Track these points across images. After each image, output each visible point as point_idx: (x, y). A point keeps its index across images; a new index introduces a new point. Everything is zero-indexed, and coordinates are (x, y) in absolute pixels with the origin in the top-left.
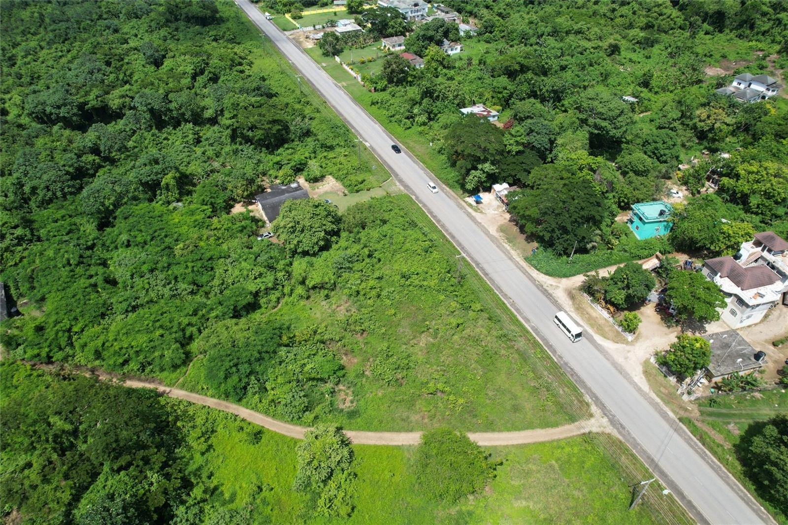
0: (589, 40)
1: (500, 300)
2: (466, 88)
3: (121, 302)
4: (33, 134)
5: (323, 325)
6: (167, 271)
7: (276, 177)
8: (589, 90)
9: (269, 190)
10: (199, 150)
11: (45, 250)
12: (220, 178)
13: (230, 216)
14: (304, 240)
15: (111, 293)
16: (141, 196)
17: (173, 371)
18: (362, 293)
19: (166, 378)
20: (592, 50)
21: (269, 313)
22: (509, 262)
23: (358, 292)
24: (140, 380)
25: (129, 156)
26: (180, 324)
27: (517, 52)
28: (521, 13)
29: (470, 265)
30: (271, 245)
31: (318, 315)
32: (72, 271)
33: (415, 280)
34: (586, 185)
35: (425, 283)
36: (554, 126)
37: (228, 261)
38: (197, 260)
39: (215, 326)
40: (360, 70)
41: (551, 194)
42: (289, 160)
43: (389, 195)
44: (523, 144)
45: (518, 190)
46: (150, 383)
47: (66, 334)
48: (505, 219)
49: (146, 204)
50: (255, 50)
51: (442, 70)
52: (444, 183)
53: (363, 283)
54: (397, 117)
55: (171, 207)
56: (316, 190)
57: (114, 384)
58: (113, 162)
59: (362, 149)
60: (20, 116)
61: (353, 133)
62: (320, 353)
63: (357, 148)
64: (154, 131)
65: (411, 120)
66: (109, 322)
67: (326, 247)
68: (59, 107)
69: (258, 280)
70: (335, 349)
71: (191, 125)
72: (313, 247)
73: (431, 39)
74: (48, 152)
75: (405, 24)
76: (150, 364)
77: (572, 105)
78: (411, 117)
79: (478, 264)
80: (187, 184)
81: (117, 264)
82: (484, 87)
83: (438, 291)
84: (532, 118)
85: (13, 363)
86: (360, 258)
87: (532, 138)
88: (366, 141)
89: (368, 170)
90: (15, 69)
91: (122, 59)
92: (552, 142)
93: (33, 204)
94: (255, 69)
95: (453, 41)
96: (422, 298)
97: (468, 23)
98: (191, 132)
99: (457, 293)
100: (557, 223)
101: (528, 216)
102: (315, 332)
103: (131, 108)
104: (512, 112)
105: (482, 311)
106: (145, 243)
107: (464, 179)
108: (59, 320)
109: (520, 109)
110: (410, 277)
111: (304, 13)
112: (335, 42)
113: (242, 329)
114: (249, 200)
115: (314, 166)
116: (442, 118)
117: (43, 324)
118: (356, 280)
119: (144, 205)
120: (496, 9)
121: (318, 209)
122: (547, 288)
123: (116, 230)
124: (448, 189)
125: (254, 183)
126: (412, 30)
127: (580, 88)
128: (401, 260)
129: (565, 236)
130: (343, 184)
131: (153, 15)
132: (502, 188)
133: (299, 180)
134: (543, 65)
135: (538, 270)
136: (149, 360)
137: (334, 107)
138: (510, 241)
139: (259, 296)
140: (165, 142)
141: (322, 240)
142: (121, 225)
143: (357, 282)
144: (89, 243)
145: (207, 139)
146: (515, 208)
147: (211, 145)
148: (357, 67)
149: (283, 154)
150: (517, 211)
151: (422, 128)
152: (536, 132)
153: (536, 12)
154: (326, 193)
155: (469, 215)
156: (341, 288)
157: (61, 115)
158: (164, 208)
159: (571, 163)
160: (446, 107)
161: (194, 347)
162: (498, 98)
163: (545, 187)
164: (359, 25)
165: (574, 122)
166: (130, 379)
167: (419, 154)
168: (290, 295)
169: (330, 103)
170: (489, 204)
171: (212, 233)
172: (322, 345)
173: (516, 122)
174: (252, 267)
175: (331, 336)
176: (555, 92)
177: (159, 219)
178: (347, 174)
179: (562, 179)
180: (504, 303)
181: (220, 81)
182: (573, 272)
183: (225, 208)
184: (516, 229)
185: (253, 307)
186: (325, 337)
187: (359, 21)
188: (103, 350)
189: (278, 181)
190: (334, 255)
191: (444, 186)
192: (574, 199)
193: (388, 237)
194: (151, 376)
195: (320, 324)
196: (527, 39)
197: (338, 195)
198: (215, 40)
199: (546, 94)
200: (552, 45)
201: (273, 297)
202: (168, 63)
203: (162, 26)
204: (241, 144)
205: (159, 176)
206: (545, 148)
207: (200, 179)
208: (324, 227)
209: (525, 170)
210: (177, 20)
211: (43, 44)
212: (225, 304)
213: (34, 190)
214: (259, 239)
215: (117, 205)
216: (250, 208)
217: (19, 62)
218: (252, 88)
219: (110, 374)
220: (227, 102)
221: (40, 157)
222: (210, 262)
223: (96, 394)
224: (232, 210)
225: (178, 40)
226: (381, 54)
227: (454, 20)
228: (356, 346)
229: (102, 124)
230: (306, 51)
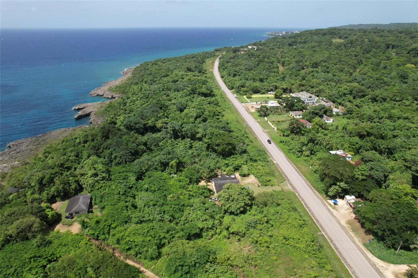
0: (413, 123)
1: (345, 267)
2: (334, 141)
3: (136, 218)
4: (123, 134)
5: (234, 256)
6: (161, 207)
7: (224, 171)
8: (413, 150)
9: (220, 177)
10: (190, 152)
11: (111, 185)
12: (197, 166)
13: (198, 185)
14: (233, 206)
15: (133, 212)
16: (159, 168)
17: (150, 261)
18: (259, 243)
19: (146, 264)
20: (415, 129)
21: (206, 242)
22: (352, 244)
23: (257, 242)
24: (133, 261)
25: (159, 149)
26: (160, 236)
27: (366, 126)
28: (369, 106)
29: (326, 240)
30: (215, 205)
31: (232, 250)
32: (120, 197)
33: (291, 242)
34: (410, 206)
35: (297, 245)
36: (388, 167)
37: (191, 208)
38: (176, 205)
39: (177, 241)
40: (277, 125)
41: (383, 207)
42: (233, 163)
43: (283, 190)
44: (366, 176)
45: (361, 201)
46: (137, 264)
47: (108, 227)
48: (352, 217)
49: (160, 172)
50: (226, 110)
51: (321, 130)
52: (316, 189)
53: (261, 237)
54: (293, 150)
55: (171, 176)
56: (244, 181)
57: (121, 259)
58: (151, 150)
59: (272, 163)
60: (121, 125)
61: (268, 155)
62: (229, 272)
63: (269, 163)
64: (173, 140)
65: (301, 153)
66: (128, 226)
67: (243, 212)
68: (136, 124)
69: (204, 222)
70: (238, 272)
71: (189, 139)
72: (237, 211)
73: (317, 114)
74: (126, 142)
75: (303, 106)
76: (140, 253)
77: (400, 158)
78: (301, 151)
79: (332, 241)
80: (181, 167)
81: (140, 198)
82: (344, 141)
83: (305, 252)
84: (373, 161)
85: (82, 235)
86: (261, 222)
87: (372, 173)
88: (275, 160)
89: (273, 175)
90: (125, 107)
91: (167, 107)
92: (386, 177)
93: (113, 164)
94: (225, 118)
95: (329, 116)
96: (294, 254)
97: (338, 108)
98: (189, 142)
99: (316, 256)
100: (387, 226)
101: (367, 218)
102: (229, 259)
103: (165, 128)
104: (361, 157)
105: (332, 271)
106: (155, 191)
107: (328, 189)
108: (107, 220)
109: (366, 155)
110: (288, 240)
111: (252, 96)
112: (266, 110)
113: (190, 247)
114: (209, 179)
115: (245, 169)
116: (319, 154)
117: (100, 220)
118: (257, 234)
119: (159, 173)
120: (355, 103)
121: (243, 191)
122: (379, 268)
123: (143, 182)
124: (318, 193)
125: (213, 171)
126: (307, 109)
127: (406, 148)
128: (285, 228)
129: (393, 235)
130: (259, 181)
131: (185, 91)
132: (351, 198)
133: (236, 174)
134: (382, 134)
135: (372, 253)
136: (141, 251)
137: (260, 141)
138: (354, 231)
139: (203, 231)
140: (176, 145)
141: (242, 207)
142: (146, 180)
143: (257, 236)
144: (131, 186)
145: (195, 147)
146: (358, 211)
147: (197, 150)
148: (275, 124)
149: (230, 160)
150: (360, 213)
151: (307, 158)
152: (376, 170)
153: (379, 106)
154: (249, 183)
155: (329, 210)
156: (248, 237)
157: (136, 127)
158: (168, 176)
159: (398, 191)
160: (321, 149)
161: (164, 250)
162: (353, 148)
163: (380, 202)
164: (279, 104)
165: (401, 167)
166: (129, 259)
167: (303, 171)
168: (219, 234)
169: (259, 139)
170: (342, 206)
171: (188, 192)
172: (231, 267)
173: (363, 163)
174: (202, 214)
175: (237, 264)
176: (389, 149)
177: (164, 180)
178: (262, 175)
179: (392, 199)
180: (347, 270)
181: (207, 122)
182: (399, 261)
183: (196, 182)
184: (358, 225)
185: (198, 236)
186: (234, 263)
187: (279, 102)
188: (121, 239)
189: (225, 173)
190: (248, 217)
191: (316, 191)
192: (400, 213)
193: (279, 213)
194: (139, 260)
195: (233, 255)
196: (372, 119)
197: (255, 186)
198: (209, 103)
199: (383, 150)
200: (388, 124)
201: (210, 233)
202: (186, 111)
203: (187, 96)
204: (211, 152)
205: (169, 160)
206: (381, 179)
207: (188, 165)
208: (245, 201)
209: (367, 190)
210: (194, 93)
211: (139, 99)
212: (185, 231)
213: (116, 157)
214: (210, 200)
215: (147, 171)
216: (209, 184)
217: (127, 105)
218: (222, 127)
219: (120, 253)
220: (208, 131)
221: (123, 143)
222: (183, 207)
223: (112, 262)
224: (199, 183)
225: (193, 102)
226: (288, 119)
227: (331, 106)
228: (250, 273)
229: (151, 133)
230: (251, 113)
